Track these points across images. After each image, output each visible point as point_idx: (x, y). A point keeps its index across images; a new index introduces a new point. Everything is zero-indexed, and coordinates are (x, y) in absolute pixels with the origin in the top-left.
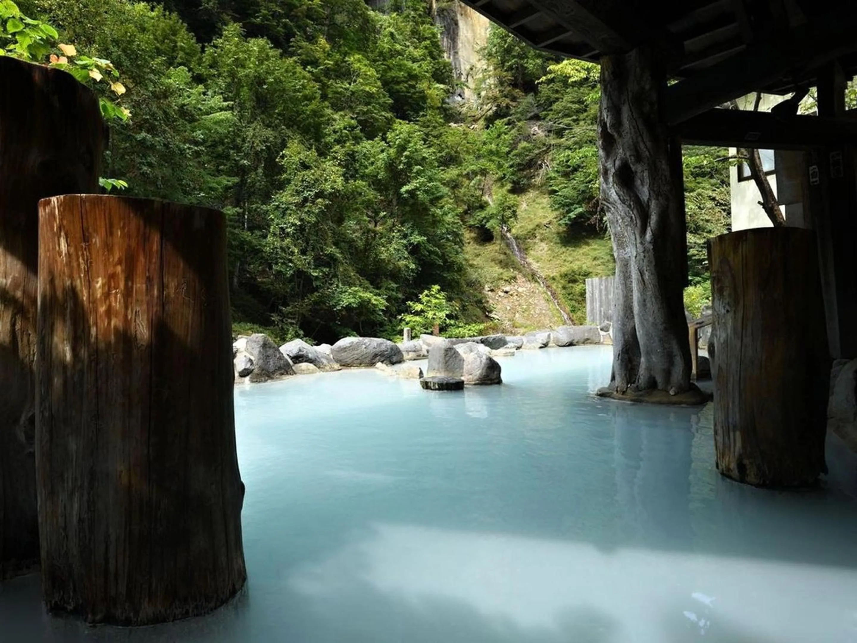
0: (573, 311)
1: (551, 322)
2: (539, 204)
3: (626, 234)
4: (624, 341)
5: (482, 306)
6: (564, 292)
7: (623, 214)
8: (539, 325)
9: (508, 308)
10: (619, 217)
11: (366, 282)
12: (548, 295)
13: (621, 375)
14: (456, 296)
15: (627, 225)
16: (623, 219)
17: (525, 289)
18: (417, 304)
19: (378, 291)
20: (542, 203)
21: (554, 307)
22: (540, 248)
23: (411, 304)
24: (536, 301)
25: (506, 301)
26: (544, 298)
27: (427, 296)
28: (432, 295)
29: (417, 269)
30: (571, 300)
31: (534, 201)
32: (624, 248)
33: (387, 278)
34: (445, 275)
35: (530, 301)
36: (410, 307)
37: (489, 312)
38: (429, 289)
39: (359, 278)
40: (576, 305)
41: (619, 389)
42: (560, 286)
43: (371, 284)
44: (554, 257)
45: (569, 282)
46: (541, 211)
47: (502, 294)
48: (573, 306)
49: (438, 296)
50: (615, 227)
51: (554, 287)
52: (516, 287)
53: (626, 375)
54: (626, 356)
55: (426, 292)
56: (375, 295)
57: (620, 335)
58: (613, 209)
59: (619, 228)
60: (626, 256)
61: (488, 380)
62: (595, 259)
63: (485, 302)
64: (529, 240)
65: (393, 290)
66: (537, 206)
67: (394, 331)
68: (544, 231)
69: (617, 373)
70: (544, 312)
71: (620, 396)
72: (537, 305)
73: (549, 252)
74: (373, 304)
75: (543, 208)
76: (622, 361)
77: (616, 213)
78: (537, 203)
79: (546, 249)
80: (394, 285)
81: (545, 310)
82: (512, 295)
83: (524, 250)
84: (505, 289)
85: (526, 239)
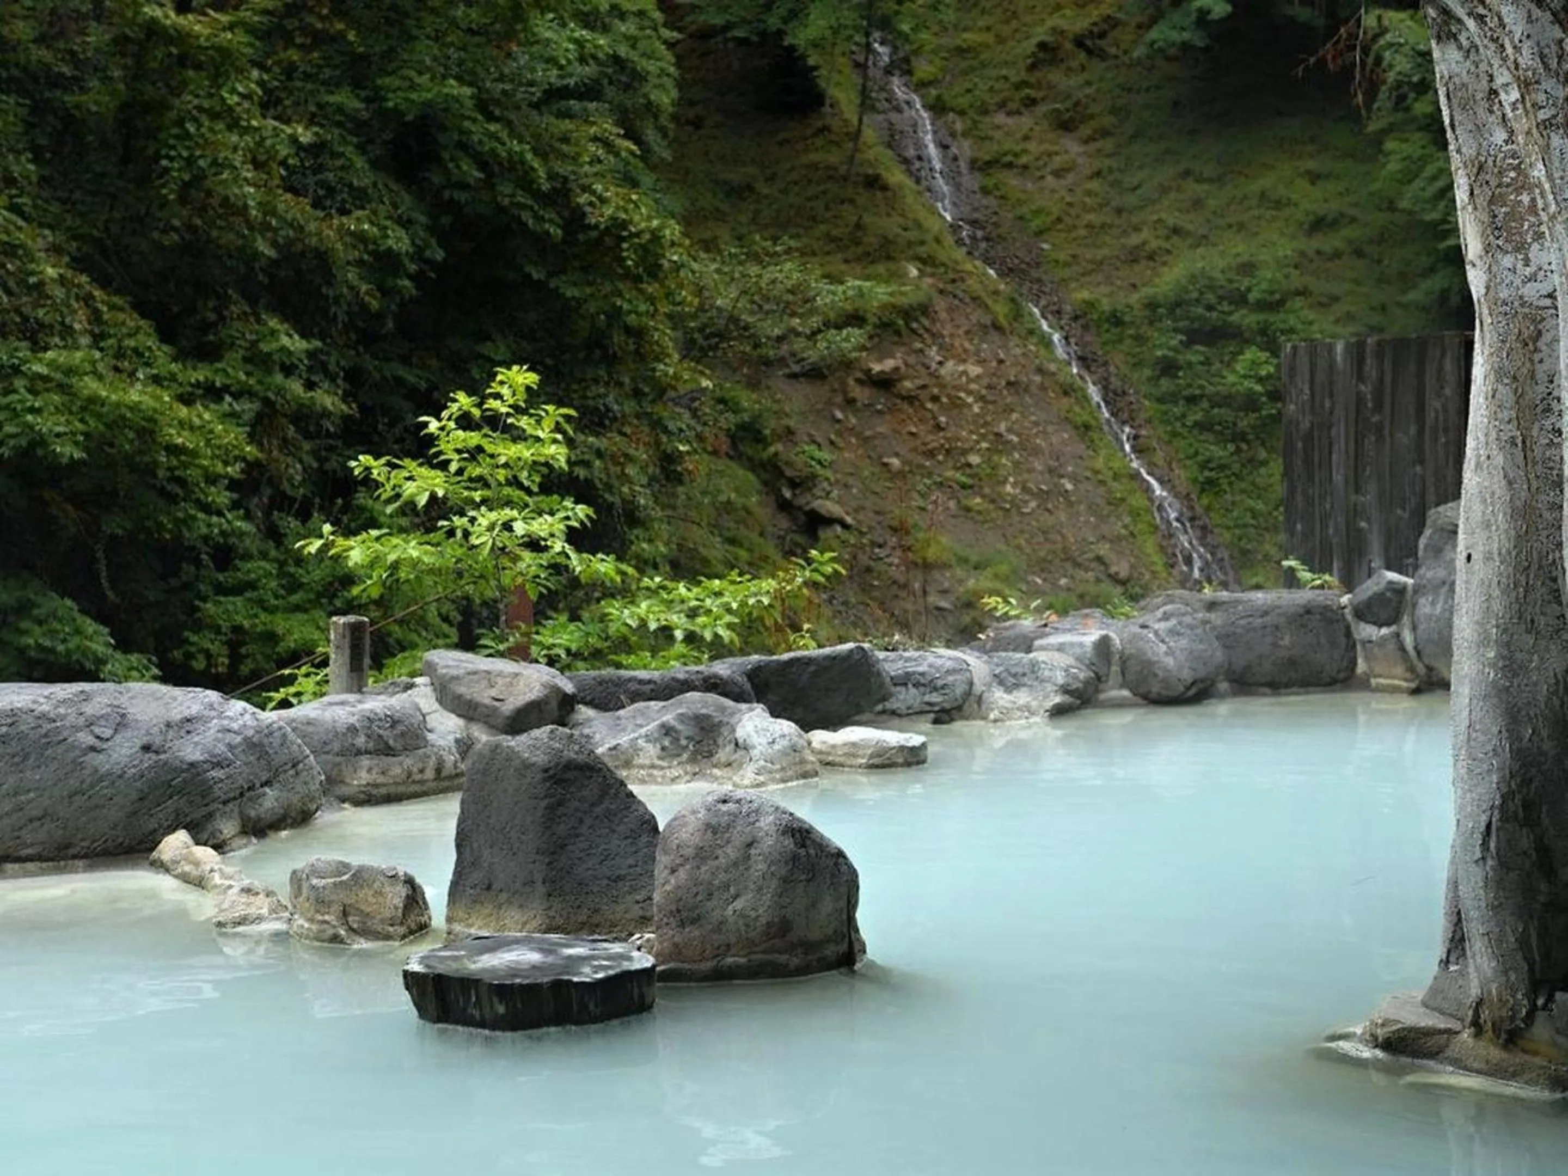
0: (1209, 485)
1: (1102, 538)
3: (1538, 172)
4: (1519, 754)
5: (763, 452)
6: (1165, 385)
7: (1526, 59)
10: (1503, 77)
11: (132, 320)
12: (1086, 397)
13: (1495, 941)
14: (630, 406)
15: (1546, 125)
16: (1526, 85)
17: (975, 370)
18: (410, 464)
19: (200, 375)
21: (1117, 462)
22: (1058, 161)
23: (377, 467)
24: (1032, 432)
25: (883, 428)
26: (1068, 417)
27: (465, 422)
28: (493, 422)
29: (418, 254)
30: (1201, 428)
32: (1521, 247)
33: (252, 300)
34: (571, 292)
35: (1002, 427)
36: (369, 483)
37: (794, 484)
38: (477, 390)
39: (88, 299)
41: (1485, 1014)
42: (1149, 357)
43: (166, 335)
45: (1192, 339)
47: (863, 394)
48: (1209, 462)
49: (524, 422)
50: (1479, 129)
51: (1118, 363)
53: (1523, 942)
54: (1525, 841)
55: (463, 401)
56: (187, 400)
57: (1494, 726)
58: (1471, 23)
59: (1500, 136)
60: (1531, 291)
61: (791, 948)
62: (1319, 225)
63: (776, 437)
64: (1000, 120)
65: (288, 370)
67: (294, 586)
69: (1475, 929)
70: (1066, 484)
71: (1496, 1054)
72: (1036, 451)
73: (1097, 184)
74: (173, 450)
76: (1503, 864)
77: (1488, 52)
79: (1086, 165)
80: (296, 344)
81: (1074, 478)
82: (910, 399)
83: (974, 165)
84: (877, 368)
85: (985, 112)
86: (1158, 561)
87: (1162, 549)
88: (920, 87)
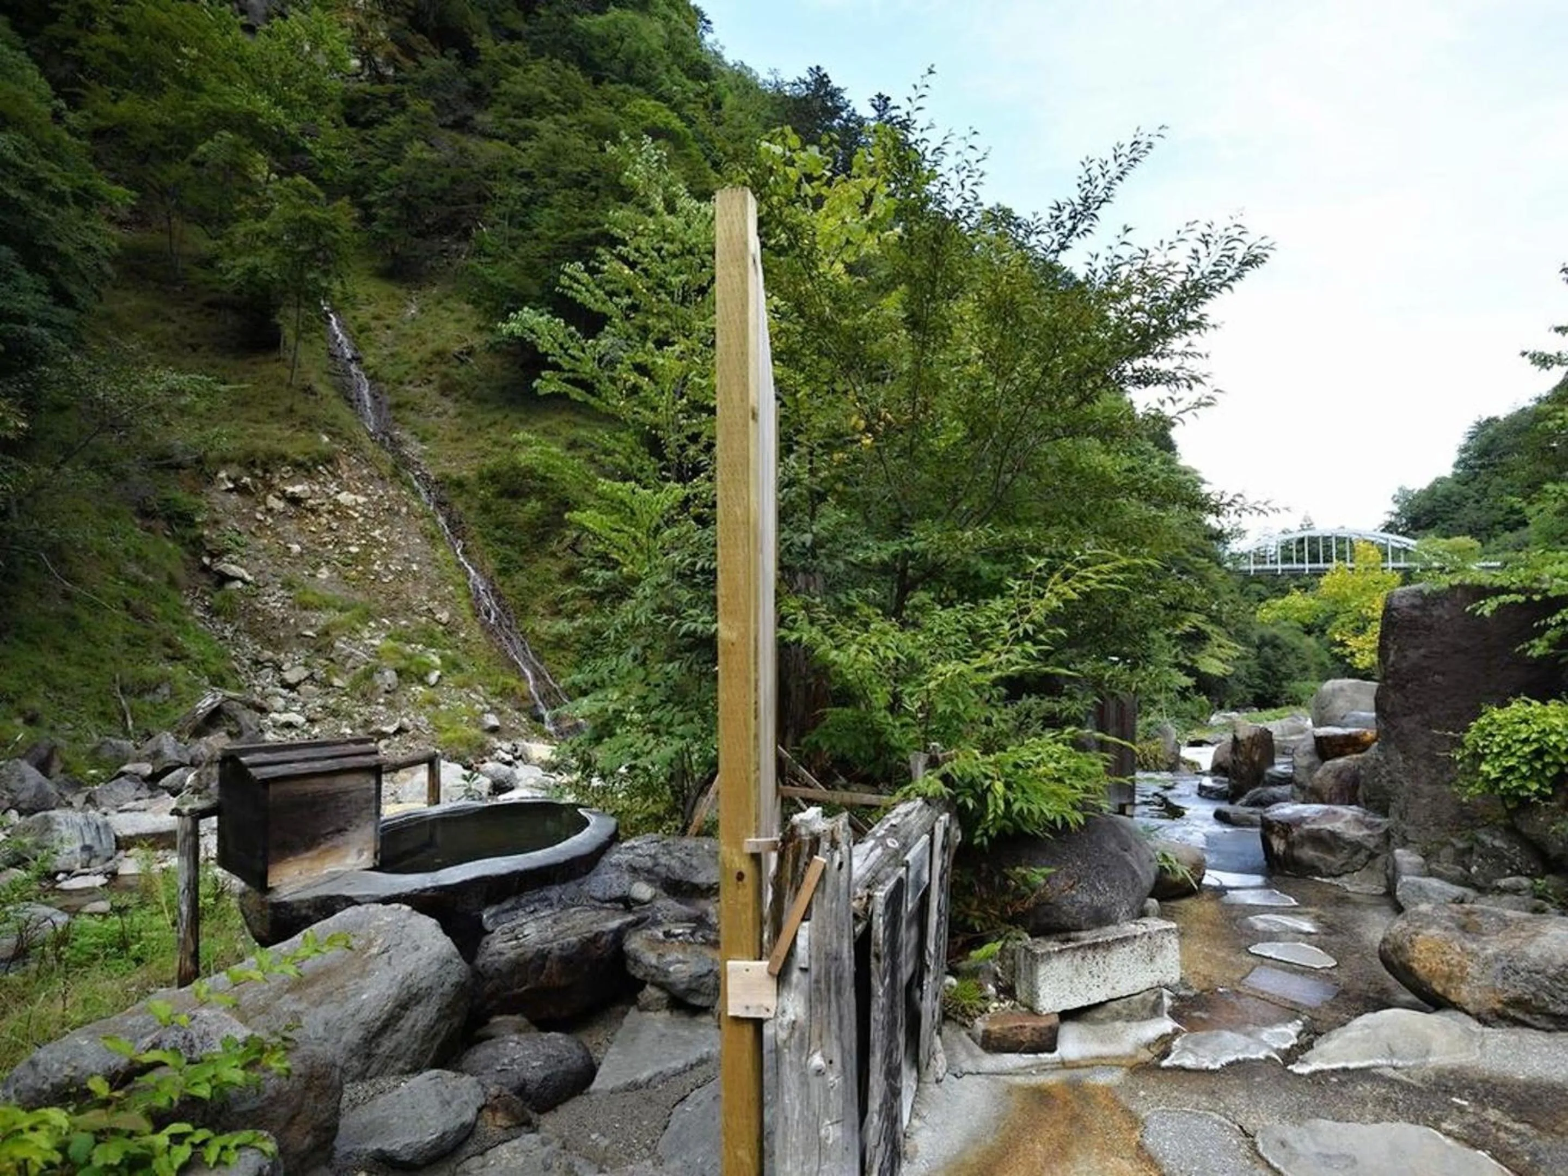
0: (503, 572)
1: (433, 598)
2: (452, 311)
5: (191, 533)
6: (485, 518)
8: (394, 604)
9: (296, 548)
12: (436, 522)
17: (361, 500)
20: (462, 311)
21: (450, 557)
22: (438, 409)
24: (396, 537)
25: (291, 527)
26: (422, 531)
30: (502, 541)
31: (439, 302)
35: (377, 533)
37: (212, 555)
40: (515, 556)
42: (476, 504)
44: (468, 433)
45: (500, 494)
46: (451, 326)
47: (279, 505)
48: (505, 559)
51: (459, 506)
52: (333, 487)
63: (205, 524)
64: (409, 388)
66: (446, 314)
68: (454, 371)
70: (415, 567)
72: (398, 548)
73: (459, 420)
75: (459, 321)
78: (446, 309)
79: (452, 412)
81: (419, 563)
82: (313, 511)
83: (390, 407)
84: (290, 489)
85: (401, 383)
86: (468, 612)
87: (472, 606)
88: (366, 369)
